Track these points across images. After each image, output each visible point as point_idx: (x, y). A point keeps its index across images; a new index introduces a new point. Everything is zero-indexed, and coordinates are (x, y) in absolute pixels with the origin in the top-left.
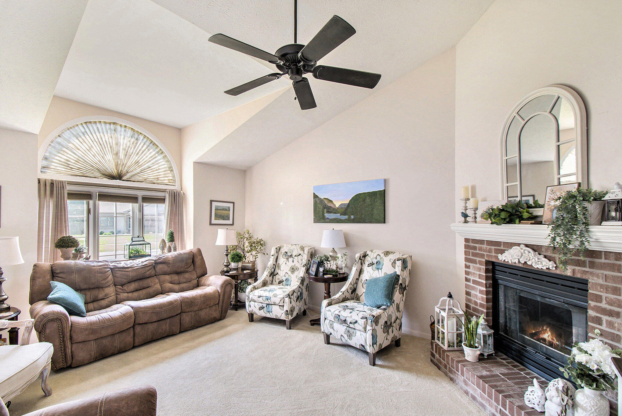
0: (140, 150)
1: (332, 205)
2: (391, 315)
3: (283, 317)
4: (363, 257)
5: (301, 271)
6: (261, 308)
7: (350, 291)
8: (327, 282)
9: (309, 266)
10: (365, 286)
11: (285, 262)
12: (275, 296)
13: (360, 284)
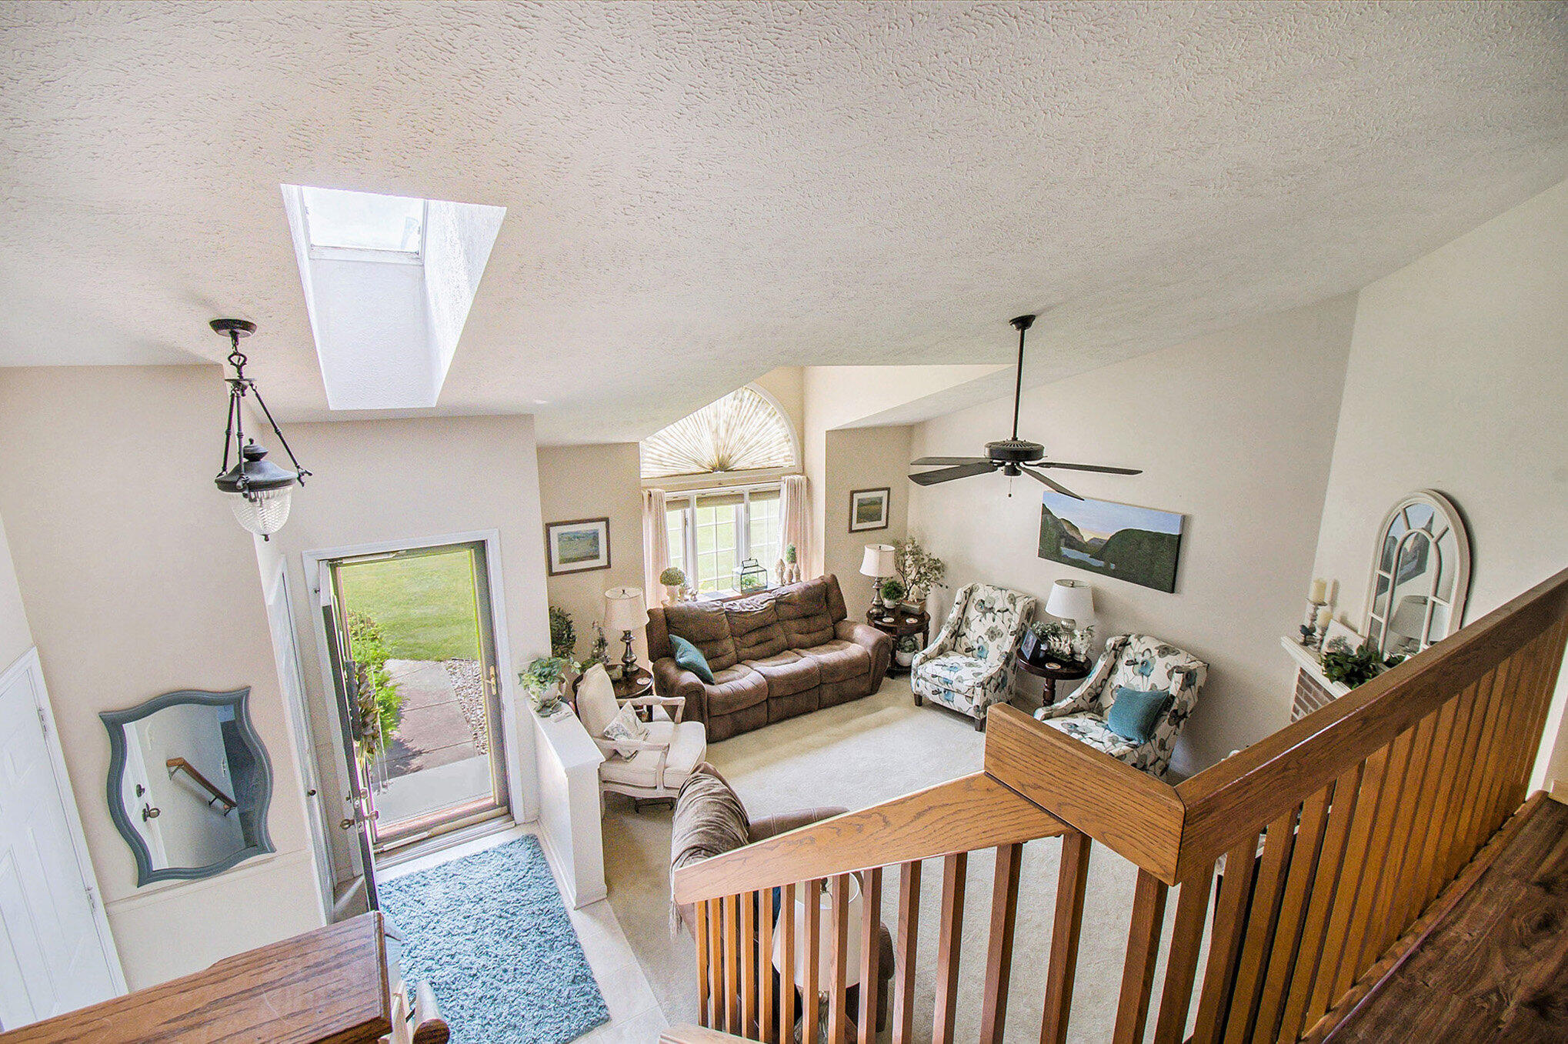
0: (745, 417)
1: (1075, 535)
2: (1186, 703)
3: (971, 713)
4: (1120, 645)
5: (1007, 642)
6: (936, 692)
7: (1088, 698)
8: (1052, 676)
9: (1021, 633)
10: (1115, 694)
11: (978, 618)
12: (960, 680)
13: (1108, 691)
